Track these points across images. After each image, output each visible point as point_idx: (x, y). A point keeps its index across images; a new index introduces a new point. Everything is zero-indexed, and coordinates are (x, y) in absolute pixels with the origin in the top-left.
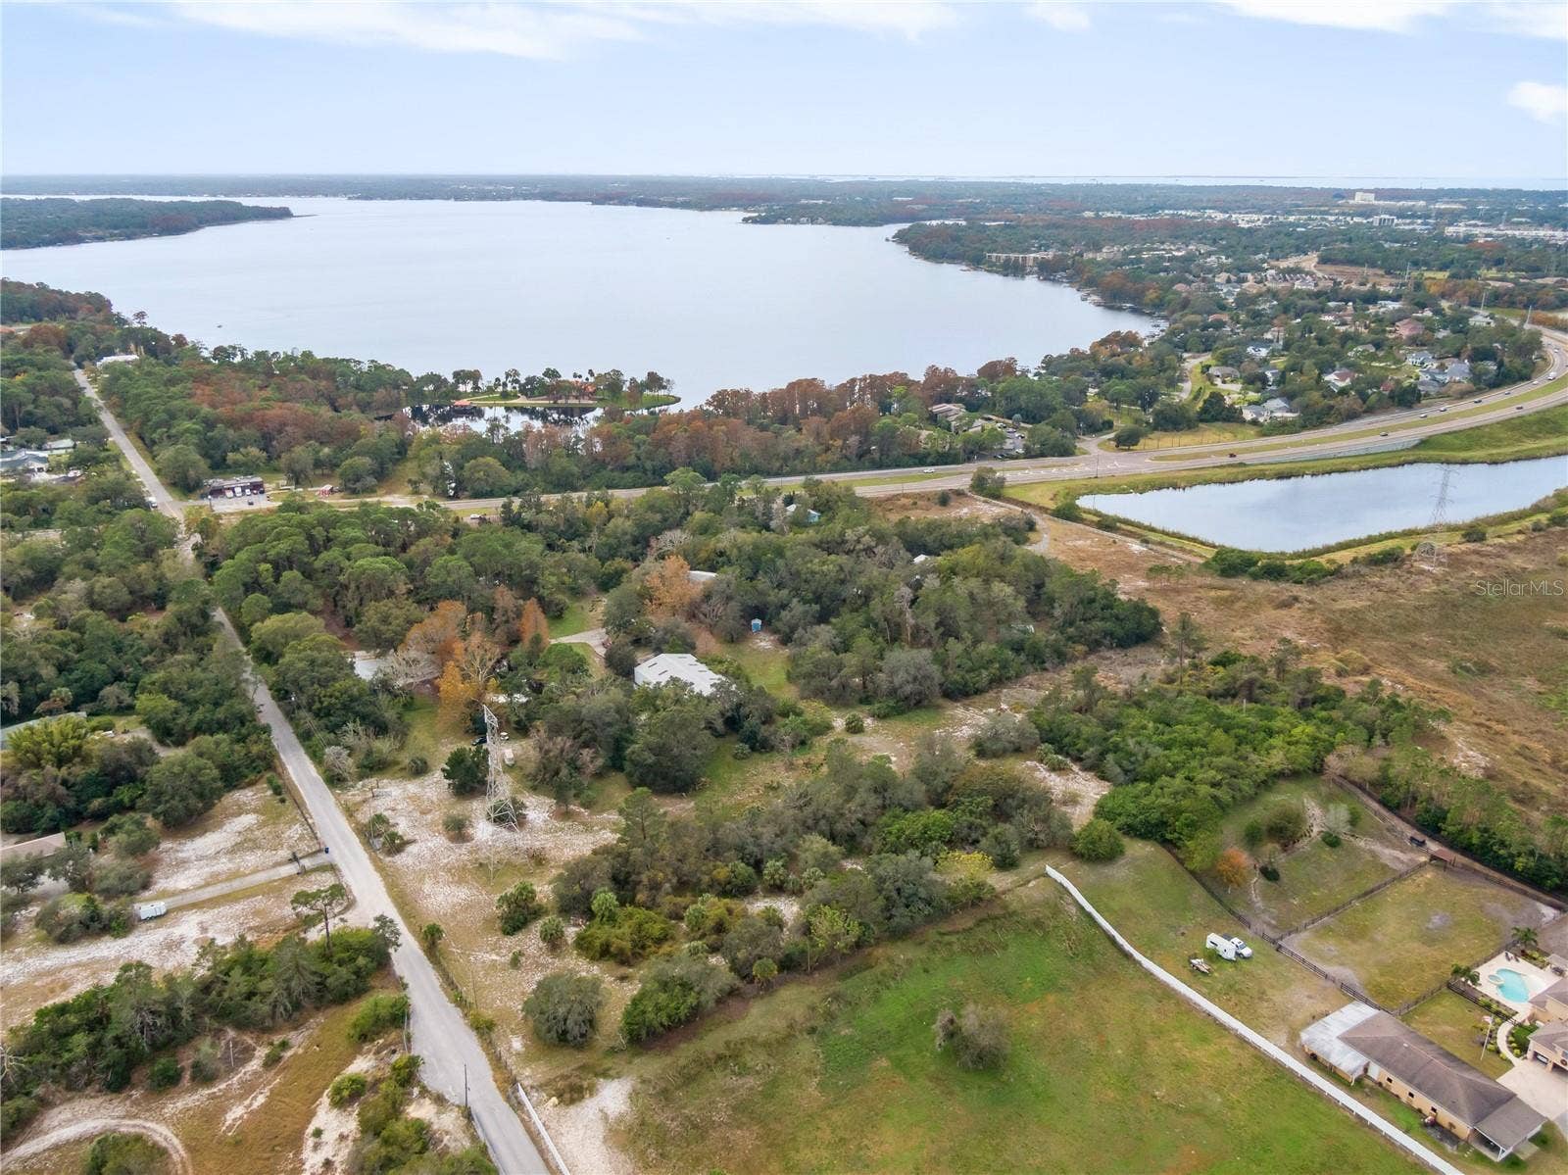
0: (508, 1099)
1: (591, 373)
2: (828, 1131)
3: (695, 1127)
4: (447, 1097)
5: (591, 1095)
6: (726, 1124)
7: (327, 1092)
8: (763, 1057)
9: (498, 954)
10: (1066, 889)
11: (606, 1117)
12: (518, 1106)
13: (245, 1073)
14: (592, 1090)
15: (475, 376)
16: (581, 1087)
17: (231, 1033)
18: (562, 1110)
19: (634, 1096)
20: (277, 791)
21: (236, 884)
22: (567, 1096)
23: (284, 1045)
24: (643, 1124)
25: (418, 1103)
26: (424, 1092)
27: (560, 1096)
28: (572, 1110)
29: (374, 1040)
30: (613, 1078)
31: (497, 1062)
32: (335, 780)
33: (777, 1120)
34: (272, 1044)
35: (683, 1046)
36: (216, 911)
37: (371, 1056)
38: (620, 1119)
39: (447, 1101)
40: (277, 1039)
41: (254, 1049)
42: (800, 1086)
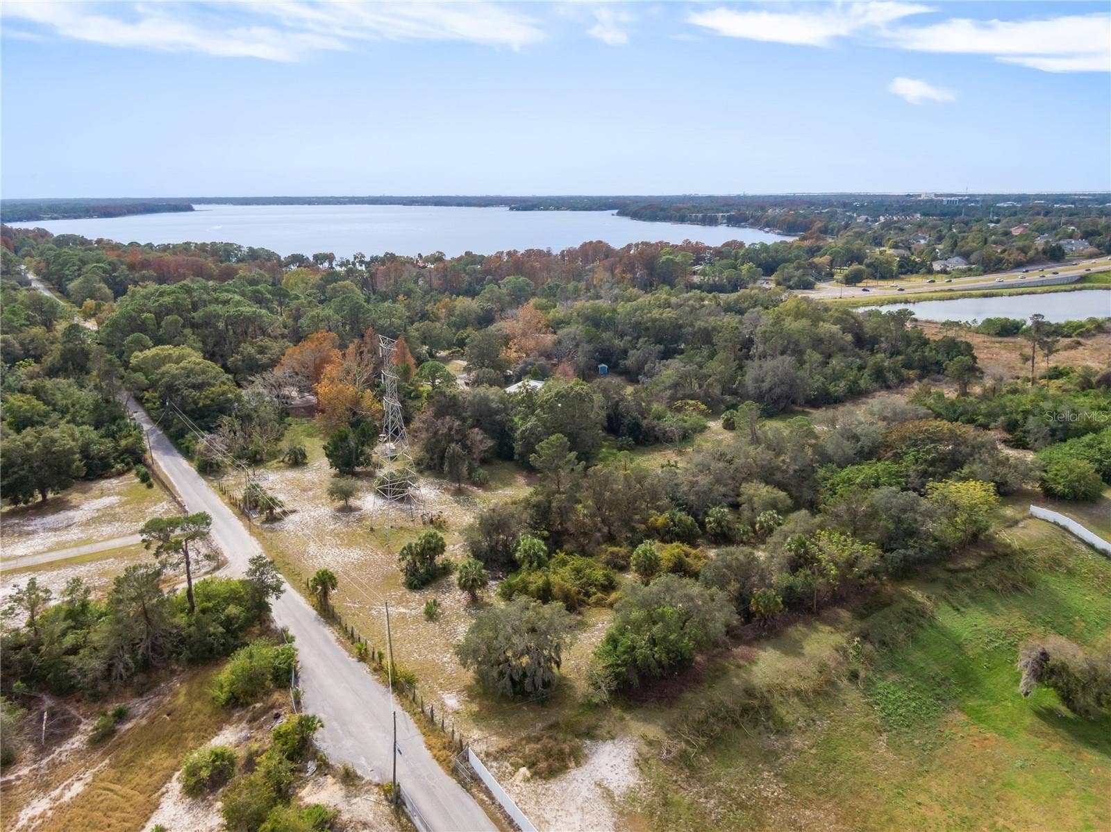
0: (454, 772)
1: (420, 256)
2: (937, 809)
3: (742, 806)
4: (359, 773)
5: (578, 764)
6: (786, 801)
7: (177, 774)
8: (803, 710)
9: (404, 607)
10: (1065, 529)
11: (608, 794)
12: (471, 782)
13: (60, 754)
14: (578, 757)
15: (330, 258)
16: (561, 752)
17: (48, 702)
18: (540, 786)
19: (642, 763)
20: (145, 479)
21: (85, 550)
22: (543, 765)
23: (121, 716)
24: (666, 804)
25: (316, 782)
26: (325, 767)
27: (531, 766)
28: (554, 786)
29: (248, 704)
30: (604, 740)
31: (428, 723)
32: (208, 469)
33: (857, 794)
34: (104, 714)
35: (688, 696)
36: (55, 573)
37: (244, 724)
38: (632, 797)
39: (361, 778)
40: (111, 709)
41: (79, 722)
42: (865, 747)
